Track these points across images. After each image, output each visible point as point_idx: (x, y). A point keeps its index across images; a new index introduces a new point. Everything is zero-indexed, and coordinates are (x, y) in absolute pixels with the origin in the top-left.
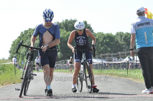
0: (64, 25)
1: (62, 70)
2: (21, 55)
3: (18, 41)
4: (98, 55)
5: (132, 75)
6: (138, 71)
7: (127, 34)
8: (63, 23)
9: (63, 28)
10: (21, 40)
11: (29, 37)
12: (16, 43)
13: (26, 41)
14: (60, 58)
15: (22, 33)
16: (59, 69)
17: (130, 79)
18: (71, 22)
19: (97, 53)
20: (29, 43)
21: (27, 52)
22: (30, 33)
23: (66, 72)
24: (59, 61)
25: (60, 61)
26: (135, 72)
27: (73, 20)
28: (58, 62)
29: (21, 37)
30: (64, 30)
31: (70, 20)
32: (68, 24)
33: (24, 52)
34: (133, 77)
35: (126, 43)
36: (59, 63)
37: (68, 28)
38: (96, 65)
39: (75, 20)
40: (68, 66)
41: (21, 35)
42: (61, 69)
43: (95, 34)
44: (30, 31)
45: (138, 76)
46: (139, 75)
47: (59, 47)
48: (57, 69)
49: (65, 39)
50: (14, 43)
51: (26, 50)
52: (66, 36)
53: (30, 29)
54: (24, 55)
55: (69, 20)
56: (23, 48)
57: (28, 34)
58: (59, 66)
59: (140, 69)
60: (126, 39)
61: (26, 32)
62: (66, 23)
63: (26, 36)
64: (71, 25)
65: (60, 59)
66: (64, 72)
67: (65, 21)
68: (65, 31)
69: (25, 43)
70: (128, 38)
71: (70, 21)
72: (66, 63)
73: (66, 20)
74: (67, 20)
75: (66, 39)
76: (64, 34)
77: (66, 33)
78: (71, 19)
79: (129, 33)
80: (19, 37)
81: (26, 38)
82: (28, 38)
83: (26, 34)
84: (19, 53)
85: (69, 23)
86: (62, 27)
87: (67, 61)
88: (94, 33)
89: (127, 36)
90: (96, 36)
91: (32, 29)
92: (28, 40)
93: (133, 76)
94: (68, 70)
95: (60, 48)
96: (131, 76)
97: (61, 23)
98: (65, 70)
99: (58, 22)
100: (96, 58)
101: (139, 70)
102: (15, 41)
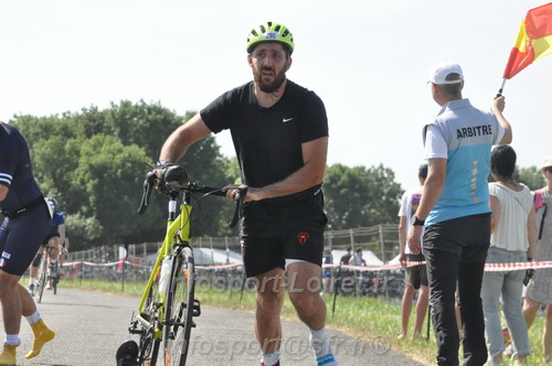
0: (116, 120)
1: (95, 283)
4: (230, 236)
5: (349, 318)
6: (370, 303)
7: (337, 171)
8: (113, 113)
9: (110, 133)
14: (92, 238)
16: (87, 278)
17: (344, 330)
18: (142, 112)
19: (230, 232)
23: (112, 290)
24: (89, 251)
25: (93, 250)
26: (361, 307)
27: (148, 103)
28: (83, 252)
30: (115, 139)
31: (140, 104)
32: (131, 118)
34: (351, 323)
35: (331, 201)
36: (86, 257)
37: (128, 131)
38: (223, 273)
39: (155, 107)
40: (119, 271)
42: (92, 277)
43: (225, 163)
45: (372, 322)
46: (373, 318)
47: (92, 199)
48: (81, 277)
52: (119, 159)
55: (134, 104)
58: (87, 266)
59: (376, 296)
60: (334, 186)
62: (123, 114)
64: (141, 122)
65: (94, 241)
66: (105, 290)
67: (119, 105)
68: (118, 144)
70: (339, 183)
71: (137, 106)
72: (113, 256)
73: (122, 102)
74: (126, 104)
75: (120, 171)
76: (114, 155)
77: (120, 151)
78: (142, 101)
79: (346, 168)
85: (135, 114)
86: (109, 128)
87: (118, 252)
88: (221, 156)
89: (339, 177)
90: (228, 167)
93: (352, 320)
94: (118, 285)
95: (97, 203)
96: (346, 319)
97: (106, 112)
98: (108, 285)
99: (96, 109)
100: (224, 248)
101: (371, 299)
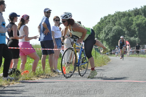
2: (100, 40)
3: (98, 26)
10: (100, 25)
11: (108, 22)
12: (96, 28)
13: (105, 27)
15: (102, 18)
20: (108, 29)
21: (106, 38)
22: (109, 19)
29: (101, 22)
33: (103, 37)
41: (101, 21)
44: (109, 17)
49: (143, 25)
50: (95, 29)
51: (105, 36)
53: (109, 15)
54: (103, 40)
56: (102, 34)
57: (107, 20)
61: (106, 18)
63: (105, 22)
69: (104, 28)
80: (99, 23)
81: (106, 24)
82: (107, 24)
83: (106, 20)
84: (99, 38)
91: (112, 15)
92: (107, 26)
102: (95, 27)
